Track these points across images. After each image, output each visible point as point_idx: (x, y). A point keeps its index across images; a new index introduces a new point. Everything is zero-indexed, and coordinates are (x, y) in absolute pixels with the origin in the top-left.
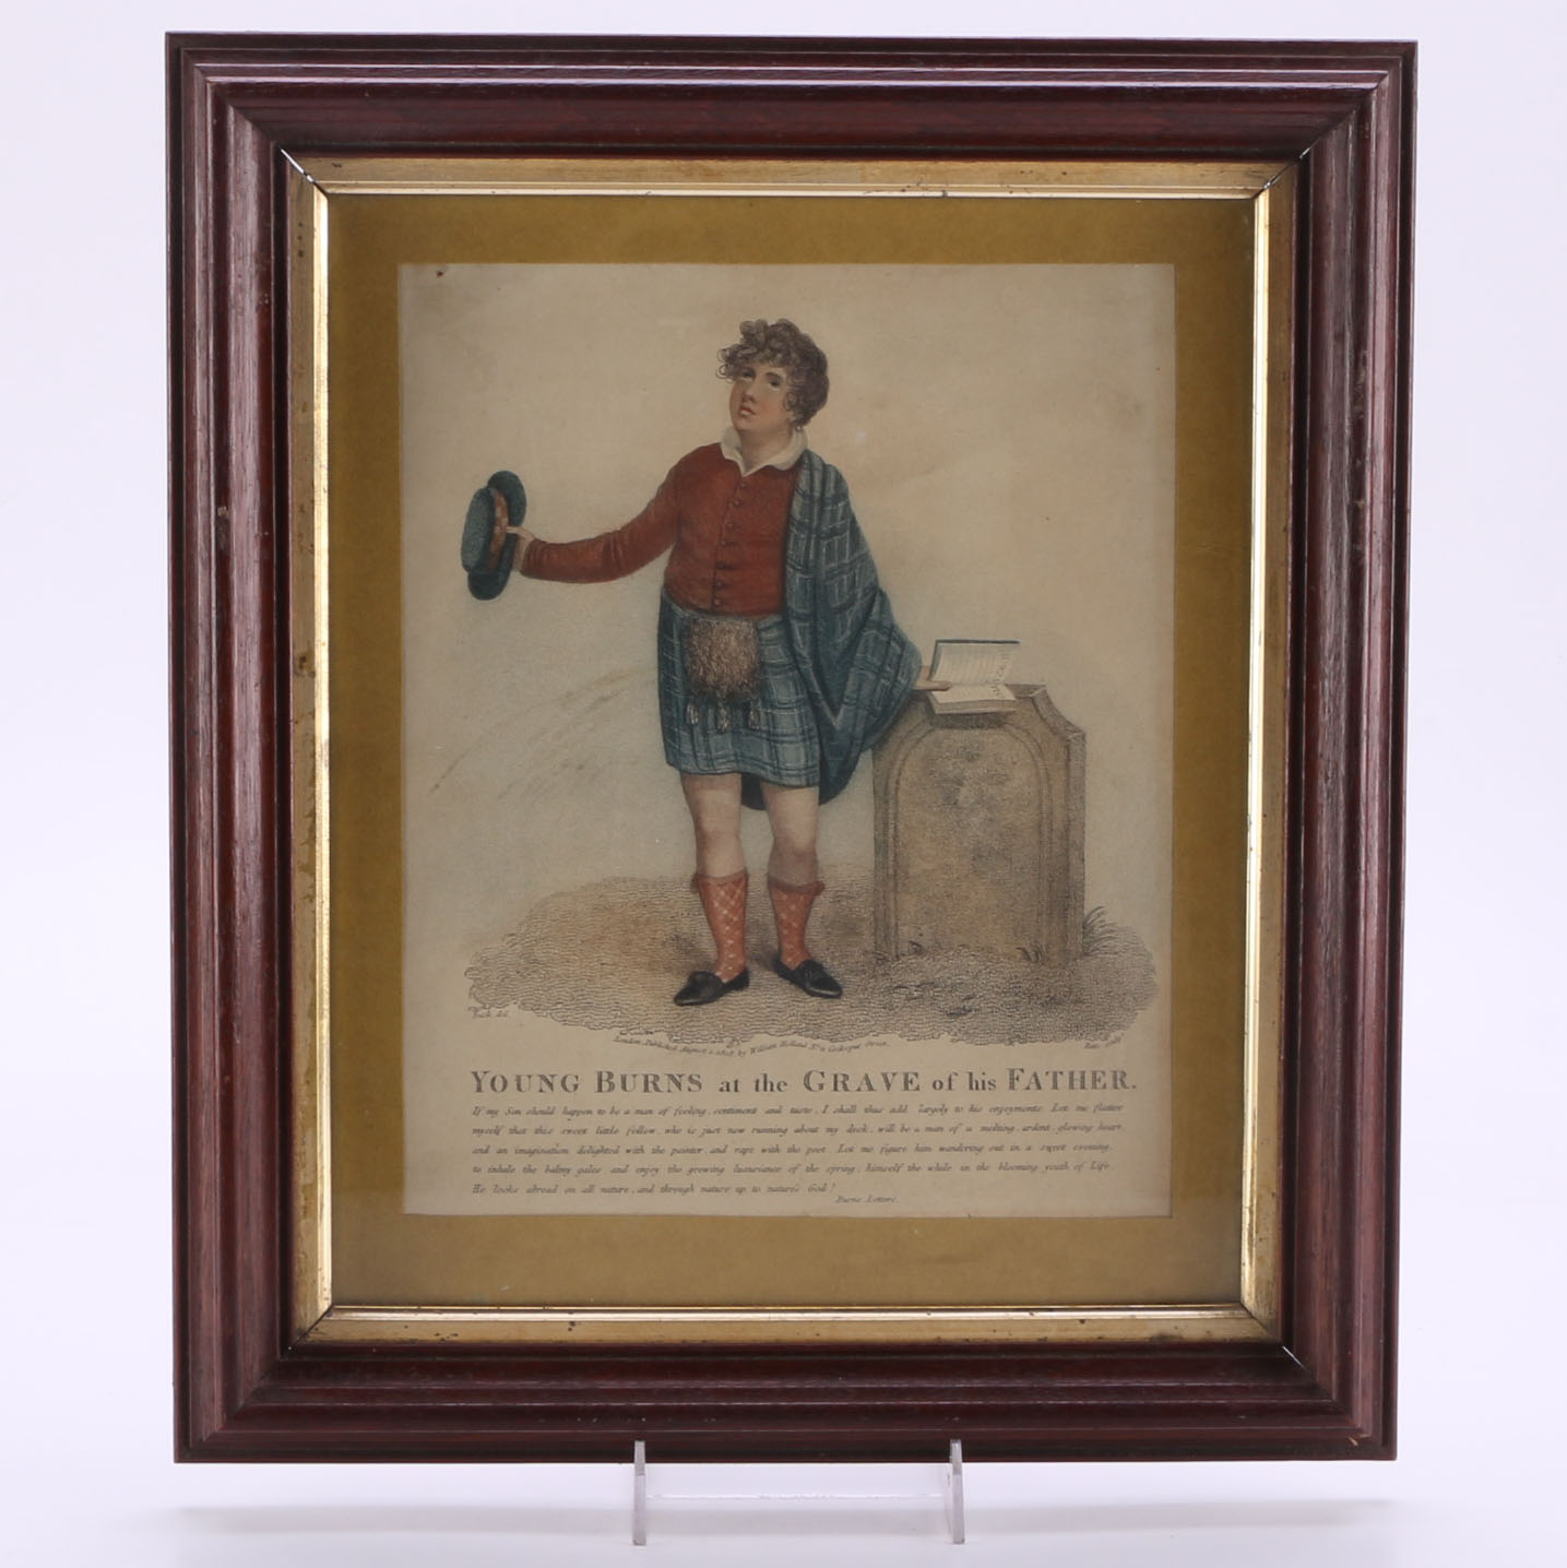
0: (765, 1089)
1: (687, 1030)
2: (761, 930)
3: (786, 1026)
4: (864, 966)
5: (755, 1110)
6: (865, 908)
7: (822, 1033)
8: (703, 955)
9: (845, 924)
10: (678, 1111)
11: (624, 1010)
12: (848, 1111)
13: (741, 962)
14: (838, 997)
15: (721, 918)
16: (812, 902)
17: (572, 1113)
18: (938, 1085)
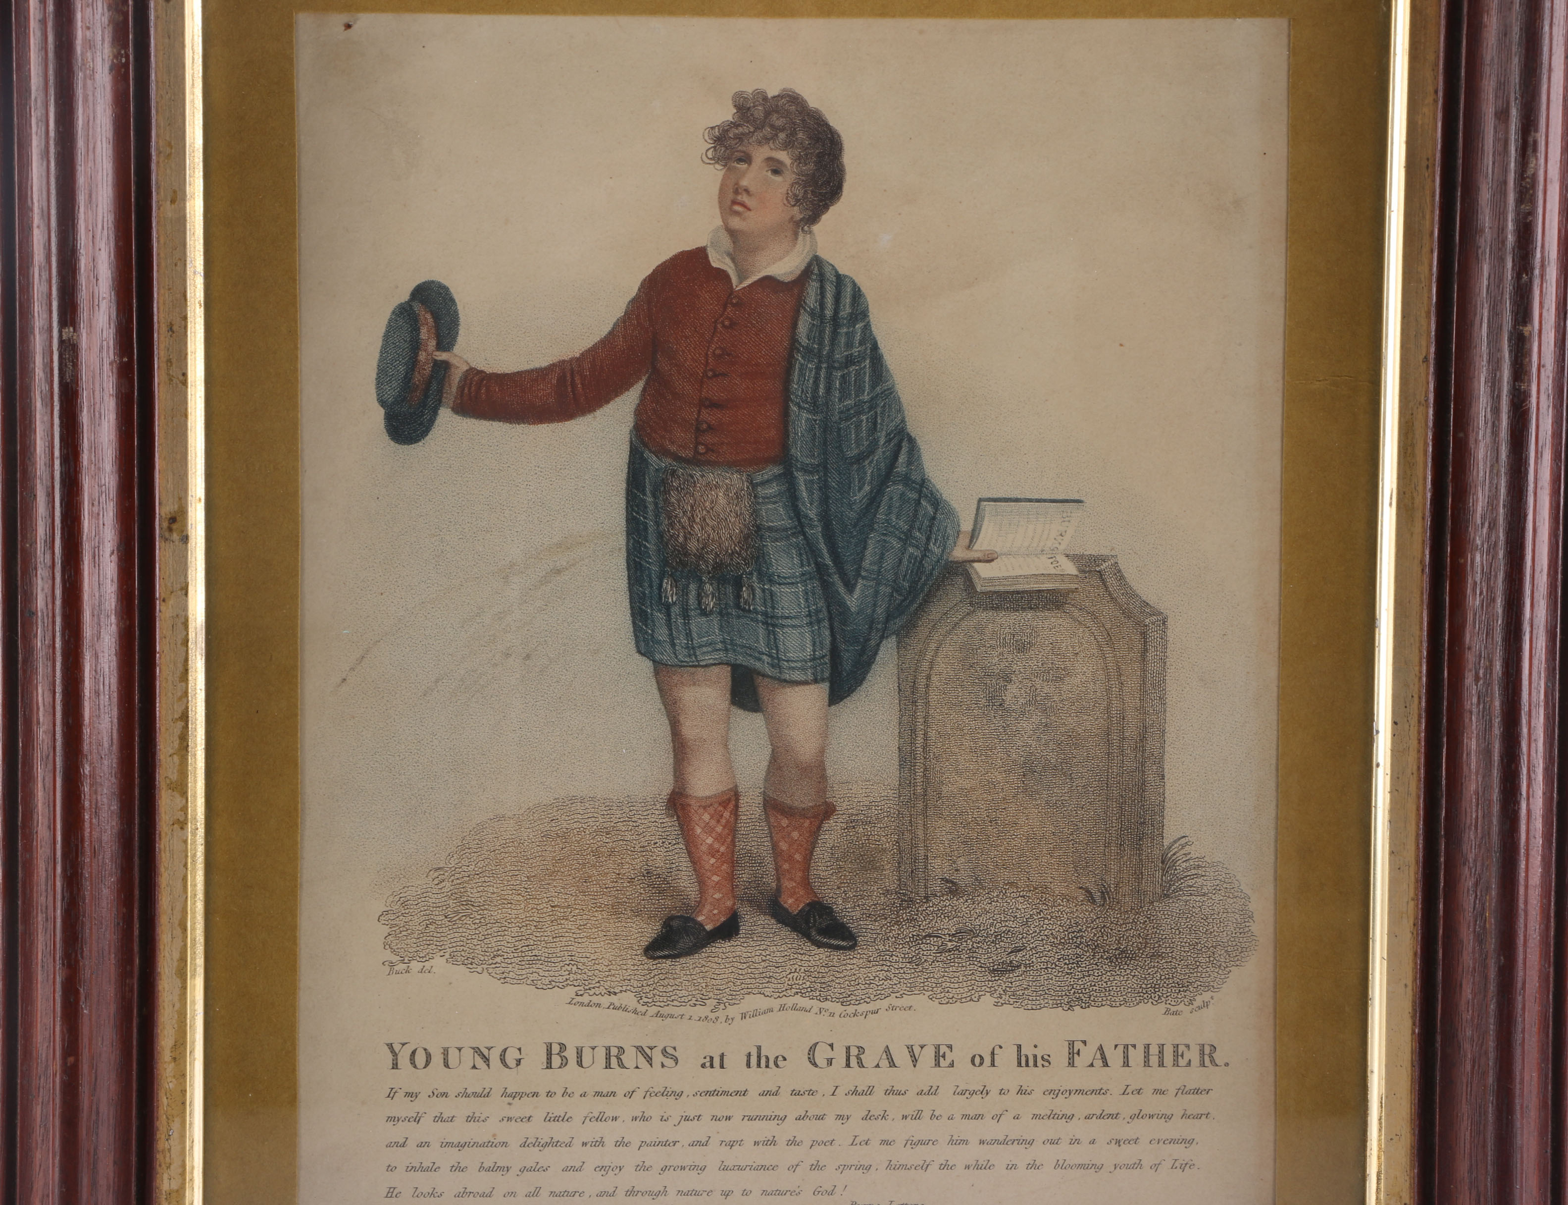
0: (759, 1065)
1: (661, 990)
2: (755, 863)
3: (786, 985)
4: (885, 909)
5: (745, 1091)
6: (887, 835)
7: (832, 994)
8: (681, 895)
9: (861, 856)
10: (649, 1093)
11: (581, 964)
12: (863, 1093)
13: (729, 903)
14: (852, 948)
15: (704, 848)
16: (819, 828)
17: (513, 1096)
18: (977, 1060)
